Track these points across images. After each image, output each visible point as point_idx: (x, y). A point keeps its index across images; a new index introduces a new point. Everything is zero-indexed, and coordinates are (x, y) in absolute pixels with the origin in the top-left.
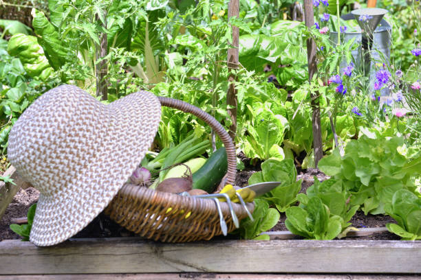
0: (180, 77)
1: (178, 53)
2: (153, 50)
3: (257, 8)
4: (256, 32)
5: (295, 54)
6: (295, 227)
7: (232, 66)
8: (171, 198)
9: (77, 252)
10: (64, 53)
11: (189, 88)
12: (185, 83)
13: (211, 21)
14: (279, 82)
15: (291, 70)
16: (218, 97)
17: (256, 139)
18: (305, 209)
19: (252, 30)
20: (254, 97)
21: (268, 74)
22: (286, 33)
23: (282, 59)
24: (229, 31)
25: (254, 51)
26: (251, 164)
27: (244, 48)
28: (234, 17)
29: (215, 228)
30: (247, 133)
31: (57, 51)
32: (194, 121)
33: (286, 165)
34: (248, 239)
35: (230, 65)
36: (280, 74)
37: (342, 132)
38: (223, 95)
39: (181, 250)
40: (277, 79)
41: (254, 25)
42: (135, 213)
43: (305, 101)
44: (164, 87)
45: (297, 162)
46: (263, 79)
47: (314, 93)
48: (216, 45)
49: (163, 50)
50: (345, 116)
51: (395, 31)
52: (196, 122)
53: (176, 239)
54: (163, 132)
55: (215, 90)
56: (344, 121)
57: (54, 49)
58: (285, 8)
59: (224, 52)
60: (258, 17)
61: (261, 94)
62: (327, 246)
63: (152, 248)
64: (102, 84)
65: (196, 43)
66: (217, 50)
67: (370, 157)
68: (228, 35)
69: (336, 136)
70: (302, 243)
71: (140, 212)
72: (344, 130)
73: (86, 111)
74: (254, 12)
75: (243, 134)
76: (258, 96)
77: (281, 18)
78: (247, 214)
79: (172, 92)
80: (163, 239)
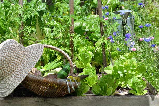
0: (51, 37)
1: (50, 28)
2: (40, 27)
3: (81, 10)
4: (81, 19)
5: (96, 28)
6: (95, 92)
7: (71, 33)
8: (50, 80)
9: (16, 101)
10: (5, 29)
11: (55, 41)
12: (53, 40)
13: (63, 16)
14: (90, 39)
15: (94, 34)
16: (66, 45)
17: (81, 61)
18: (99, 85)
19: (79, 19)
20: (80, 45)
21: (86, 36)
22: (93, 20)
23: (91, 30)
24: (70, 19)
25: (80, 27)
26: (79, 70)
27: (76, 26)
28: (72, 14)
29: (66, 91)
30: (77, 59)
31: (2, 28)
32: (57, 54)
33: (92, 70)
34: (78, 96)
35: (70, 33)
36: (90, 36)
37: (114, 58)
38: (68, 44)
39: (54, 100)
40: (89, 38)
41: (80, 17)
42: (37, 86)
43: (99, 46)
44: (45, 41)
45: (97, 69)
46: (84, 38)
47: (103, 43)
48: (65, 25)
49: (44, 27)
50: (115, 51)
51: (136, 18)
52: (58, 55)
53: (52, 96)
54: (45, 58)
55: (65, 42)
56: (115, 53)
57: (1, 27)
58: (93, 9)
59: (68, 27)
60: (82, 13)
61: (83, 43)
62: (107, 98)
63: (43, 99)
64: (22, 40)
65: (57, 24)
66: (66, 27)
67: (123, 66)
68: (70, 21)
69: (112, 59)
70: (98, 97)
71: (39, 85)
72: (115, 57)
73: (15, 51)
74: (80, 11)
75: (76, 59)
76: (82, 44)
77: (91, 14)
78: (77, 86)
79: (49, 43)
80: (47, 96)
